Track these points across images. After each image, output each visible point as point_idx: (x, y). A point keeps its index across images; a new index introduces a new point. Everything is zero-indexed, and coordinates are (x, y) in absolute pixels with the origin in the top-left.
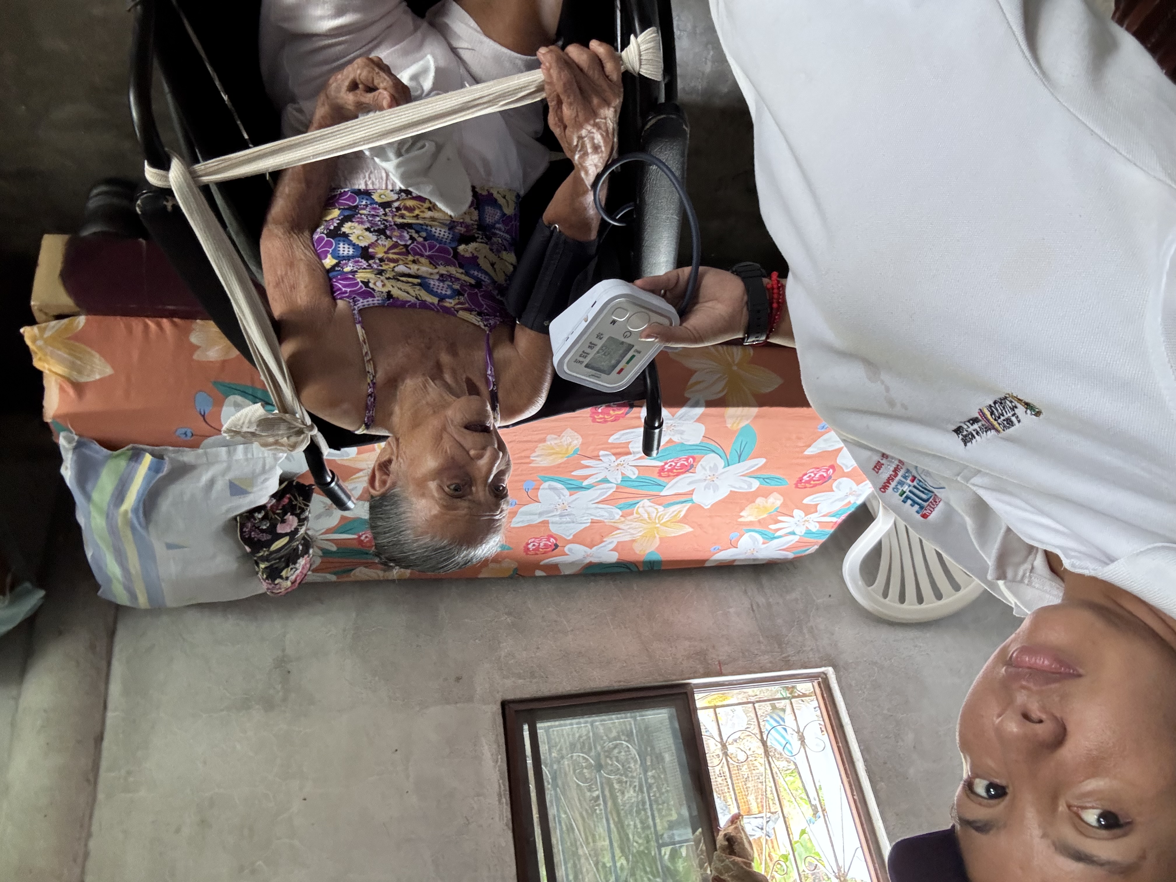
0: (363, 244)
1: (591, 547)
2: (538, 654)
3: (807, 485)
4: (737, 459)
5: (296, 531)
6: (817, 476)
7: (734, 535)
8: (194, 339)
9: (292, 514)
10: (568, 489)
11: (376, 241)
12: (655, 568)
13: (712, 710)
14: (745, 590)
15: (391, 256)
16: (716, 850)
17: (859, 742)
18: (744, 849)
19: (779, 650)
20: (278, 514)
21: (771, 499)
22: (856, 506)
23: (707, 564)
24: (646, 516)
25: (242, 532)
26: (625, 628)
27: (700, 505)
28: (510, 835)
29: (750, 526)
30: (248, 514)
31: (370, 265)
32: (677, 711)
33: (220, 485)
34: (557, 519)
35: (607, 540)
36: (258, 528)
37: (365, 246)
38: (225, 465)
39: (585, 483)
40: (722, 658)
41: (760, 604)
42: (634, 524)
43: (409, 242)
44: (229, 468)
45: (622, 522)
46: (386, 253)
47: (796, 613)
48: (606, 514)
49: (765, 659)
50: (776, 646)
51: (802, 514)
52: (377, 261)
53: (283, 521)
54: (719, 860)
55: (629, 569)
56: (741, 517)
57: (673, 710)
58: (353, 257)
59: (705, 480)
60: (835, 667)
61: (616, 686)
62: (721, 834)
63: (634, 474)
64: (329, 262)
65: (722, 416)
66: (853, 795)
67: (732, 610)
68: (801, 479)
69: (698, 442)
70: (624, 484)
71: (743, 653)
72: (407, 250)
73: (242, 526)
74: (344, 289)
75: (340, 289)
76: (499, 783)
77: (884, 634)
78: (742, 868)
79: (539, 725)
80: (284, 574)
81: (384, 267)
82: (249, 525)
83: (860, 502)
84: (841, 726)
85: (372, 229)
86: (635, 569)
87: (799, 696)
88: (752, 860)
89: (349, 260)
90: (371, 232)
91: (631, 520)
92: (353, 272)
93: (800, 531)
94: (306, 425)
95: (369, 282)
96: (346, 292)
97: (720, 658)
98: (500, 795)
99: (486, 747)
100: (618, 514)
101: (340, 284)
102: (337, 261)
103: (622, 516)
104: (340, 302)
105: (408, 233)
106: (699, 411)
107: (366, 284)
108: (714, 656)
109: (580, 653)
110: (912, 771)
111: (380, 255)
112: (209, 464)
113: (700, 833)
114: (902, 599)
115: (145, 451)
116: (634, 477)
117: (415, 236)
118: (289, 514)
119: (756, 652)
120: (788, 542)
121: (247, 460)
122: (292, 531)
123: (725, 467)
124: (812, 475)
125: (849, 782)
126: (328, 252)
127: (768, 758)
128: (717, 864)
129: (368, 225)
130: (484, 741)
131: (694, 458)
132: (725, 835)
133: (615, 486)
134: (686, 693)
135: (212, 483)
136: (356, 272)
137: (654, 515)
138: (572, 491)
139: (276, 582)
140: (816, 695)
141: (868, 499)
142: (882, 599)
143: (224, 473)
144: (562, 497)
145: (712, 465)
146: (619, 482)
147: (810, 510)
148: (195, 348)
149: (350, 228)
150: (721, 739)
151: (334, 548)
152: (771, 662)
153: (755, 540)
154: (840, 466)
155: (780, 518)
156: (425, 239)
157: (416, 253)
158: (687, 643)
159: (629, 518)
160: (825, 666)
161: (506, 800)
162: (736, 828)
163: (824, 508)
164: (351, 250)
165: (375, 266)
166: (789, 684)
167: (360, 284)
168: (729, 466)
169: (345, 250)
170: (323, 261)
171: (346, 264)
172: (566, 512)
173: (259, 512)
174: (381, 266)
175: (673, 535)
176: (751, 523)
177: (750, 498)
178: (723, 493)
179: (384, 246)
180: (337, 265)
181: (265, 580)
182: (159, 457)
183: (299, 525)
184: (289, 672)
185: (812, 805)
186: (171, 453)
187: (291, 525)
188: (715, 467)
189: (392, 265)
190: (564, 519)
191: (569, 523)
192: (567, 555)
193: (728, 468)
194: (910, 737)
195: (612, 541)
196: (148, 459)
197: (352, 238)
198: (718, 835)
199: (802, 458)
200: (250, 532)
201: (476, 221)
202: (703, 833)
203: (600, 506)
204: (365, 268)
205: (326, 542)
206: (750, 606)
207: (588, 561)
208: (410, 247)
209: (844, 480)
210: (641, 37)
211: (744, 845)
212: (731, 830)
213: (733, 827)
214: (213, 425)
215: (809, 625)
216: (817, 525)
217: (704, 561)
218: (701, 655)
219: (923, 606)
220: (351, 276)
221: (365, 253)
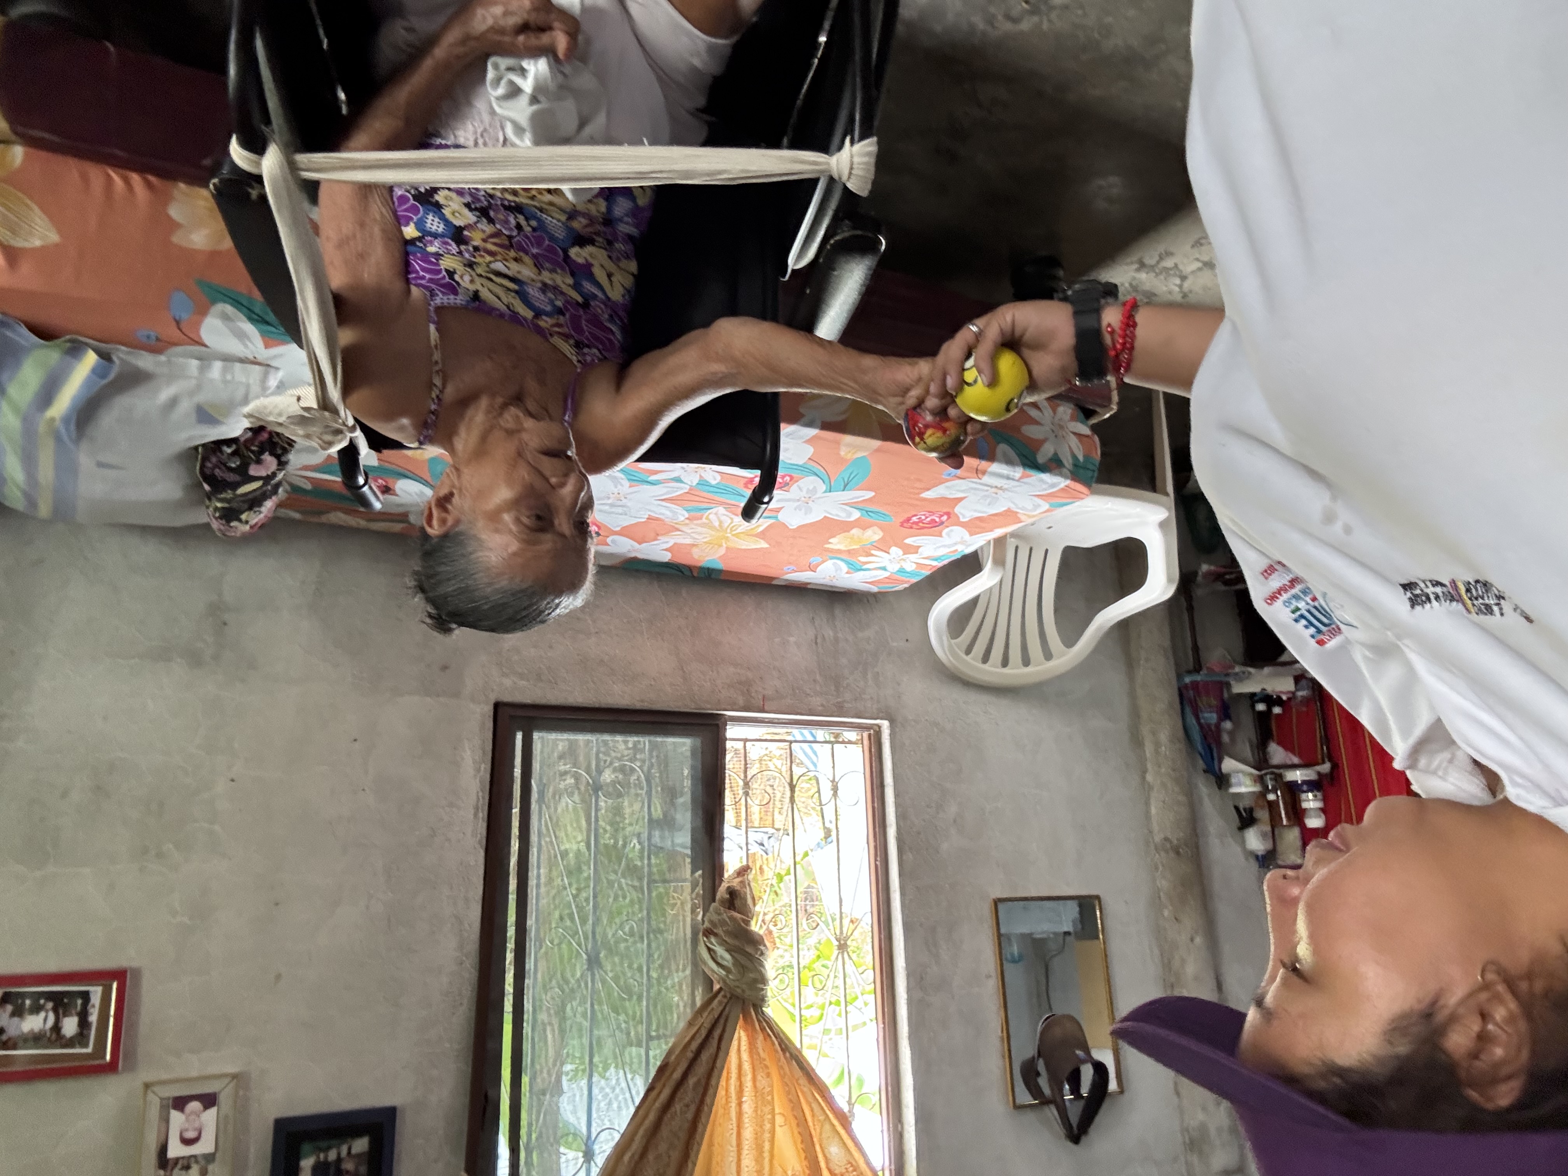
0: (458, 222)
1: (640, 543)
2: (549, 654)
3: (914, 526)
4: (842, 488)
5: (274, 475)
6: (928, 519)
7: (815, 560)
8: (175, 212)
9: (271, 454)
10: (629, 480)
11: (476, 223)
12: (713, 576)
13: (741, 744)
14: (813, 618)
15: (490, 247)
16: (714, 900)
17: (897, 805)
18: (745, 904)
19: (835, 693)
20: (252, 452)
21: (869, 532)
22: (963, 554)
23: (775, 582)
24: (717, 524)
25: (202, 466)
26: (663, 639)
27: (784, 524)
28: (482, 853)
29: (836, 554)
30: (213, 446)
31: (460, 253)
32: (702, 742)
33: (186, 406)
34: (607, 508)
35: (663, 539)
36: (225, 465)
37: (460, 227)
38: (194, 382)
39: (653, 478)
40: (769, 692)
41: (826, 636)
42: (700, 529)
43: (515, 233)
44: (199, 387)
45: (687, 524)
46: (484, 240)
47: (864, 654)
48: (668, 513)
49: (816, 701)
50: (833, 688)
51: (900, 552)
52: (471, 249)
53: (259, 462)
54: (716, 913)
55: (682, 572)
56: (830, 543)
57: (698, 742)
58: (442, 236)
59: (798, 500)
60: (892, 722)
61: (639, 706)
62: (724, 886)
63: (715, 479)
64: (410, 231)
65: (838, 443)
66: (876, 860)
67: (792, 639)
68: (908, 520)
69: (801, 463)
70: (700, 487)
71: (793, 690)
72: (511, 243)
73: (205, 459)
74: (422, 273)
75: (417, 272)
76: (478, 796)
77: (956, 695)
78: (740, 925)
79: (536, 735)
80: (243, 517)
81: (478, 260)
82: (214, 460)
83: (969, 550)
84: (882, 786)
85: (473, 206)
86: (687, 573)
87: (843, 742)
88: (752, 919)
89: (436, 238)
90: (471, 210)
91: (697, 525)
92: (438, 256)
93: (893, 568)
94: (346, 426)
95: (454, 272)
96: (423, 278)
97: (766, 692)
98: (477, 809)
99: (469, 753)
100: (683, 515)
101: (418, 264)
102: (420, 234)
103: (687, 519)
104: (414, 289)
105: (516, 218)
106: (812, 432)
107: (451, 274)
108: (760, 689)
109: (602, 661)
110: (945, 846)
111: (475, 243)
112: (172, 378)
113: (700, 876)
114: (986, 659)
115: (87, 345)
116: (713, 483)
117: (523, 222)
118: (267, 453)
119: (808, 691)
120: (875, 577)
121: (225, 382)
122: (268, 475)
123: (825, 492)
124: (923, 517)
125: (876, 847)
126: (411, 219)
127: (792, 804)
128: (712, 915)
129: (468, 199)
130: (467, 745)
131: (792, 478)
132: (729, 888)
133: (688, 487)
134: (717, 725)
135: (173, 402)
136: (442, 255)
137: (726, 525)
138: (633, 483)
139: (232, 524)
140: (862, 743)
141: (982, 548)
142: (964, 656)
143: (191, 393)
144: (619, 487)
145: (811, 487)
146: (694, 484)
147: (910, 550)
148: (174, 226)
149: (446, 198)
150: (746, 776)
151: (308, 486)
152: (822, 705)
153: (838, 569)
154: (956, 515)
155: (873, 552)
156: (534, 230)
157: (521, 248)
158: (732, 669)
159: (695, 522)
160: (882, 719)
161: (483, 814)
162: (742, 882)
163: (926, 551)
164: (442, 226)
165: (467, 255)
166: (836, 730)
167: (444, 273)
168: (830, 491)
169: (433, 224)
170: (403, 228)
171: (431, 243)
172: (619, 503)
173: (229, 446)
174: (475, 257)
175: (743, 547)
176: (839, 551)
177: (845, 527)
178: (815, 517)
179: (484, 231)
180: (420, 239)
181: (216, 518)
182: (105, 356)
183: (278, 470)
184: (225, 624)
185: (825, 828)
186: (121, 354)
187: (268, 468)
188: (815, 490)
189: (488, 258)
190: (613, 510)
191: (621, 514)
192: (608, 545)
193: (828, 494)
194: (952, 809)
195: (668, 541)
196: (91, 358)
197: (446, 212)
198: (720, 886)
199: (917, 500)
200: (213, 469)
201: (603, 213)
202: (703, 876)
203: (664, 503)
204: (453, 255)
205: (298, 478)
206: (813, 638)
207: (633, 555)
208: (515, 240)
209: (957, 529)
210: (857, 147)
211: (746, 901)
212: (735, 883)
213: (740, 879)
214: (187, 333)
215: (876, 670)
216: (914, 566)
217: (773, 578)
218: (745, 686)
219: (1006, 671)
220: (433, 260)
221: (458, 235)
